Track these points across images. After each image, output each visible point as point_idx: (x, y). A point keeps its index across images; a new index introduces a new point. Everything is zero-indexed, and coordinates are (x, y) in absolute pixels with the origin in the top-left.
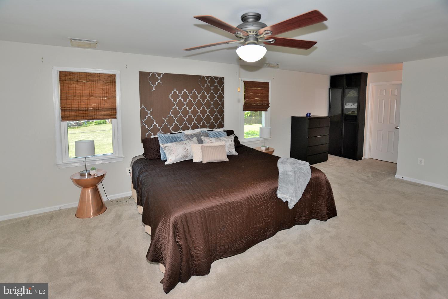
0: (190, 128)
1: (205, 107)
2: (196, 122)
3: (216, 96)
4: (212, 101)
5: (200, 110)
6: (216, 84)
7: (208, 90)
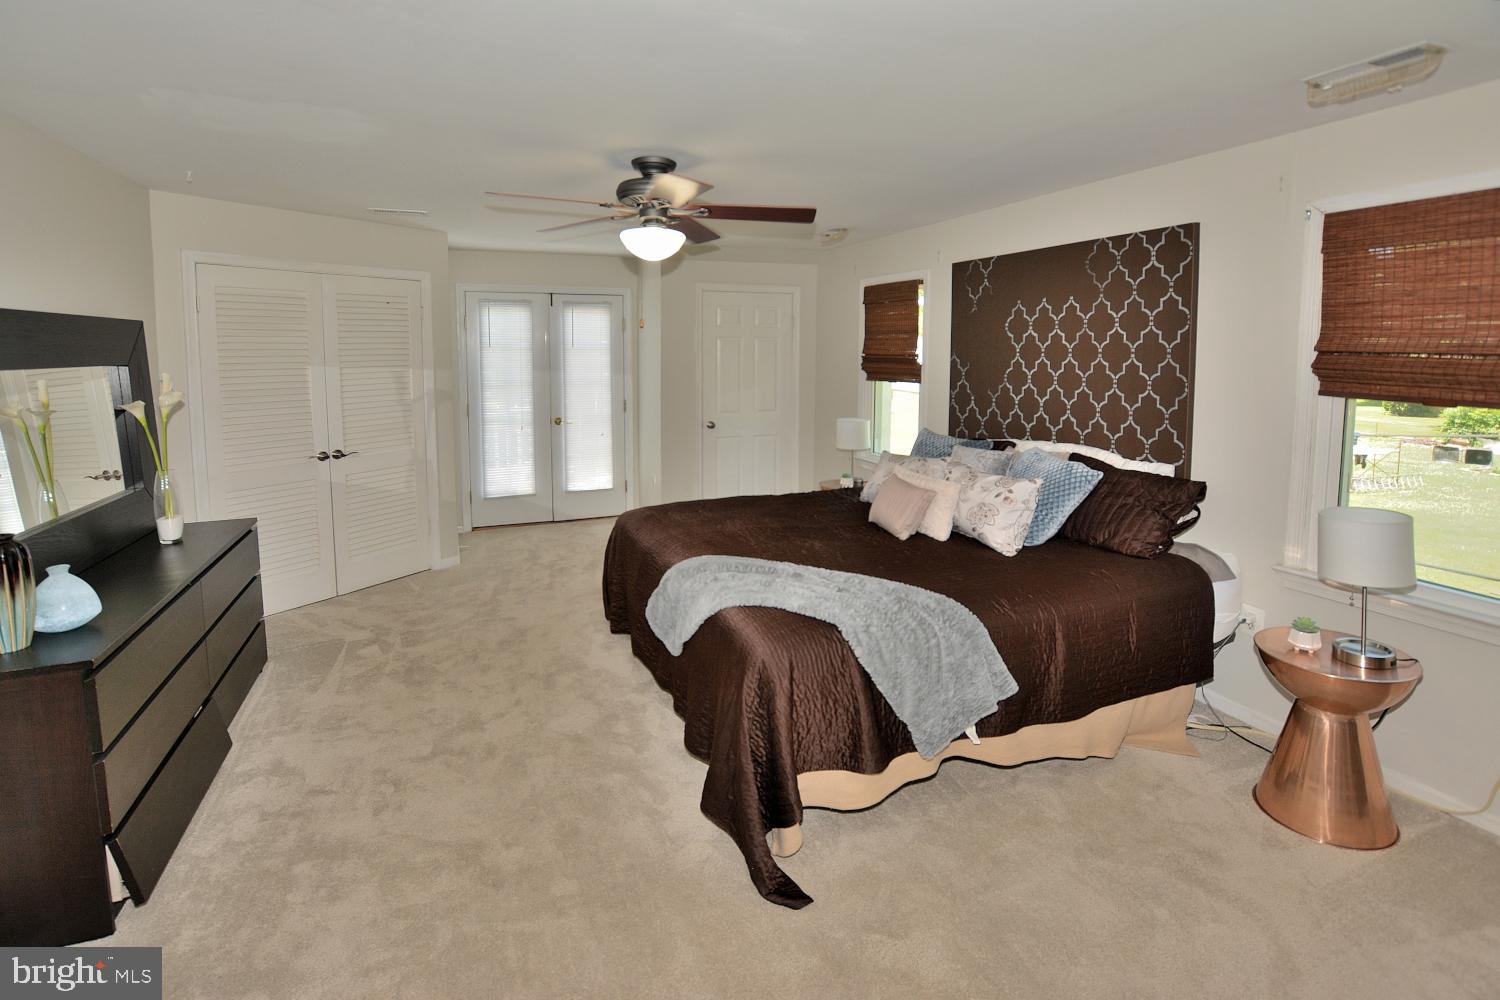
0: (1054, 437)
1: (1106, 364)
2: (1073, 419)
3: (1151, 315)
4: (1133, 338)
5: (1087, 374)
6: (1154, 261)
7: (1118, 291)
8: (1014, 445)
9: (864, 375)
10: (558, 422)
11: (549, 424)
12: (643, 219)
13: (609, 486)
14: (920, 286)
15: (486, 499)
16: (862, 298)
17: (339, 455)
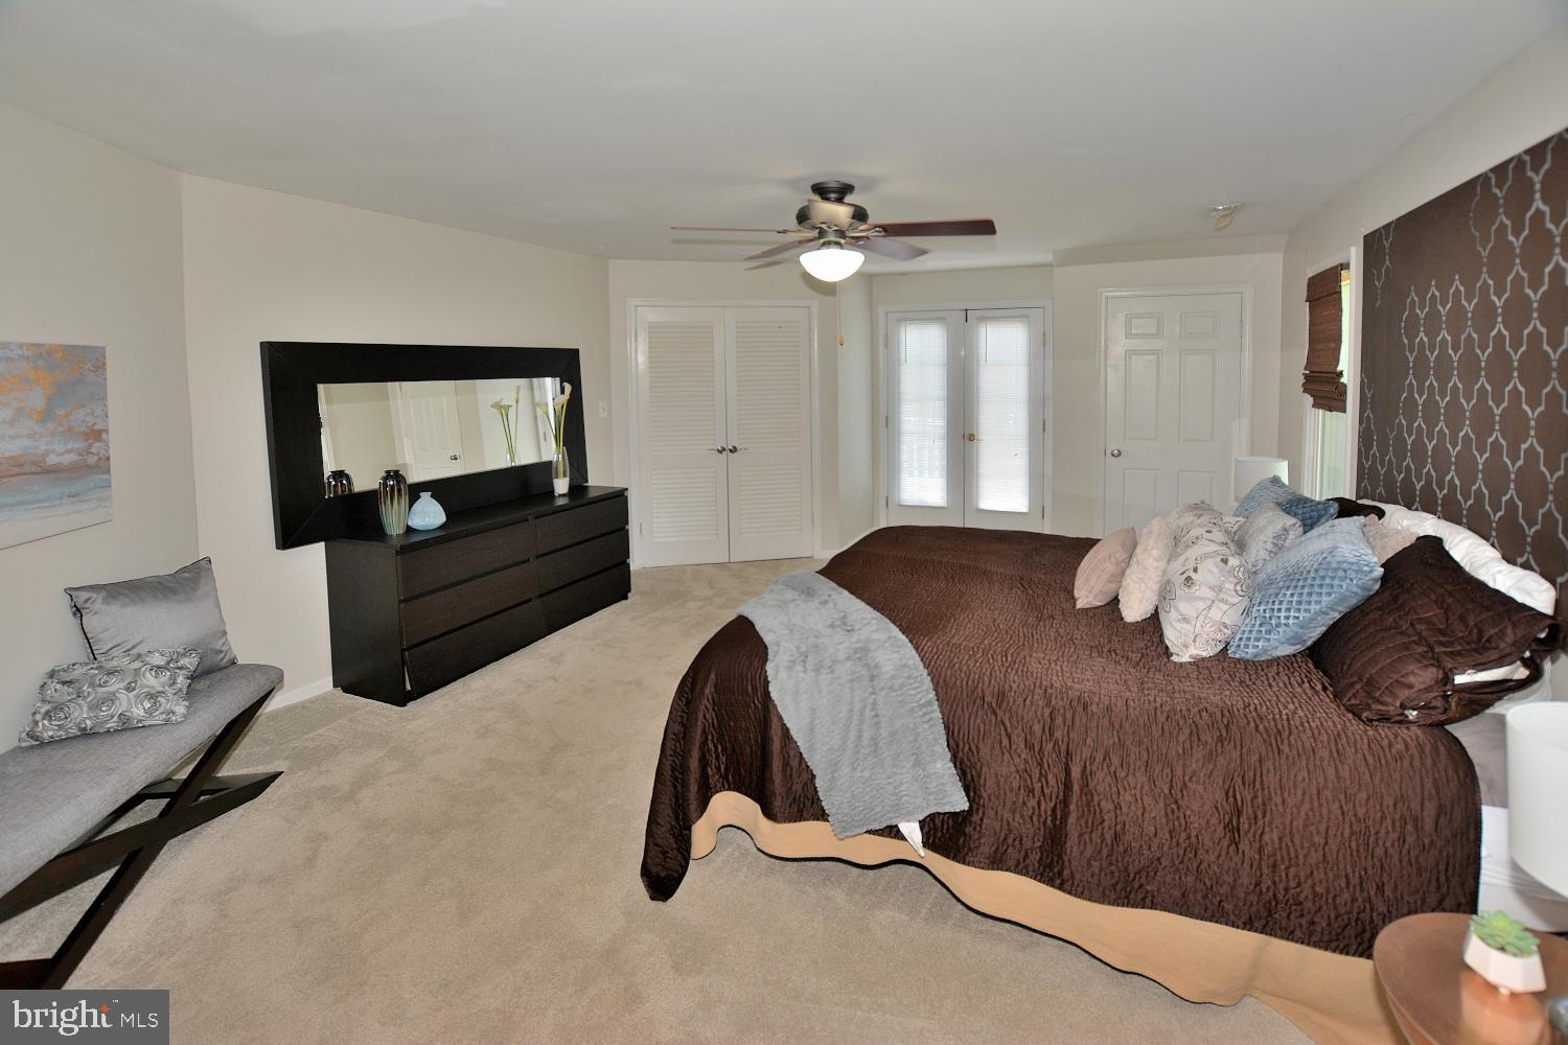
8: (1381, 514)
9: (1309, 400)
10: (972, 438)
11: (962, 439)
12: (822, 241)
13: (1025, 509)
14: (1344, 273)
15: (900, 505)
16: (1304, 294)
17: (734, 450)
